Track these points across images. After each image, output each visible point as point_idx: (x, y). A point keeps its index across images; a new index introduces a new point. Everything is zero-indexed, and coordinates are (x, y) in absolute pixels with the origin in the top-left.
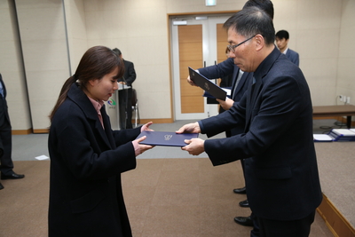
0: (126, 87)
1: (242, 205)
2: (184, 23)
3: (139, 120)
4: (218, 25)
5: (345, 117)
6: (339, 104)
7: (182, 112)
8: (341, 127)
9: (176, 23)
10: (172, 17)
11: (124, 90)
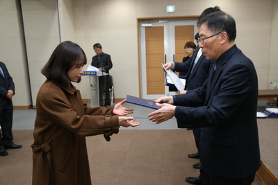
0: (105, 74)
1: (195, 167)
2: (150, 25)
3: (114, 99)
4: (176, 27)
5: (276, 99)
6: (270, 88)
7: (148, 94)
8: (272, 107)
9: (144, 25)
10: (140, 21)
11: (103, 76)
